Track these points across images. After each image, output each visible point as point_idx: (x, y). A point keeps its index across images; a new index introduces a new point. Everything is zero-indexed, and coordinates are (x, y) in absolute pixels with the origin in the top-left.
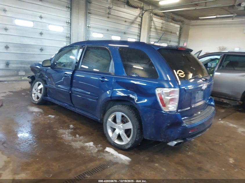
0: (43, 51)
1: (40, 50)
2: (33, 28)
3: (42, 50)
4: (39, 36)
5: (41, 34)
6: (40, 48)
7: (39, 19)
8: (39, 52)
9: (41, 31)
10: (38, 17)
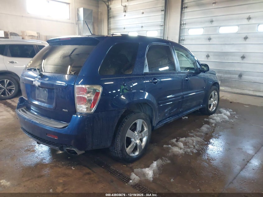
0: (245, 59)
1: (241, 58)
2: (237, 33)
3: (243, 57)
4: (243, 42)
5: (246, 38)
6: (242, 55)
7: (246, 22)
8: (239, 60)
9: (246, 34)
10: (246, 19)
